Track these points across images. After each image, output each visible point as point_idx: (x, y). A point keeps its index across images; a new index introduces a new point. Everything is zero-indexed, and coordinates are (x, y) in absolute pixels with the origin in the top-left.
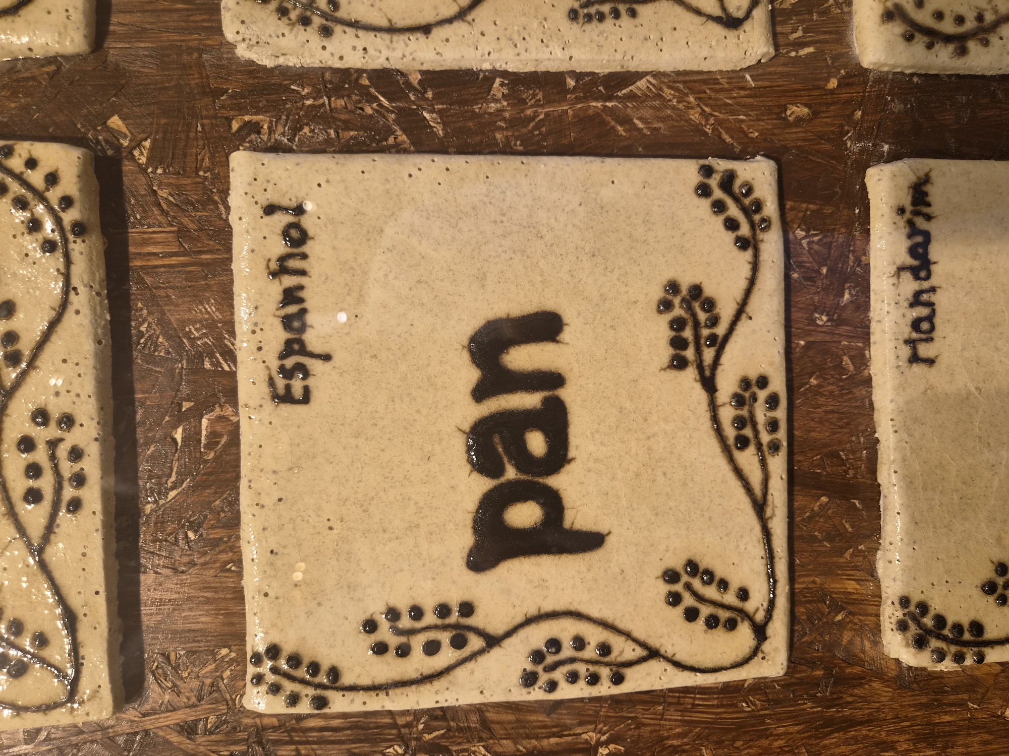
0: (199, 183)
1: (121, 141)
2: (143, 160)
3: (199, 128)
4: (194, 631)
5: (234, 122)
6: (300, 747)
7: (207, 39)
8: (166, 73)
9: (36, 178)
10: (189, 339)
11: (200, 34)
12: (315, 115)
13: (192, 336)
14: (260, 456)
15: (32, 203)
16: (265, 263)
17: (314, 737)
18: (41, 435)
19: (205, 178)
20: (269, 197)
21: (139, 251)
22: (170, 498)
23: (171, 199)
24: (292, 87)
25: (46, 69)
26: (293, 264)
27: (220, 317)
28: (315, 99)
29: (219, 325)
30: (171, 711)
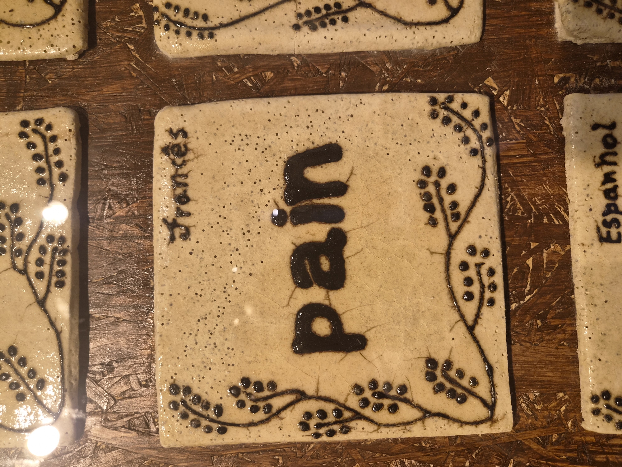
0: (538, 114)
1: (493, 92)
2: (505, 103)
3: (537, 82)
4: (544, 381)
5: (555, 78)
6: (609, 456)
7: (540, 31)
8: (518, 52)
9: (467, 114)
10: (534, 205)
11: (535, 28)
12: (604, 72)
13: (537, 204)
14: (592, 275)
15: (465, 128)
16: (593, 158)
17: (617, 450)
18: (472, 261)
19: (542, 111)
20: (594, 119)
21: (505, 155)
22: (526, 300)
23: (522, 124)
24: (588, 56)
25: (451, 53)
26: (609, 158)
27: (552, 192)
28: (602, 62)
29: (552, 197)
30: (532, 430)
